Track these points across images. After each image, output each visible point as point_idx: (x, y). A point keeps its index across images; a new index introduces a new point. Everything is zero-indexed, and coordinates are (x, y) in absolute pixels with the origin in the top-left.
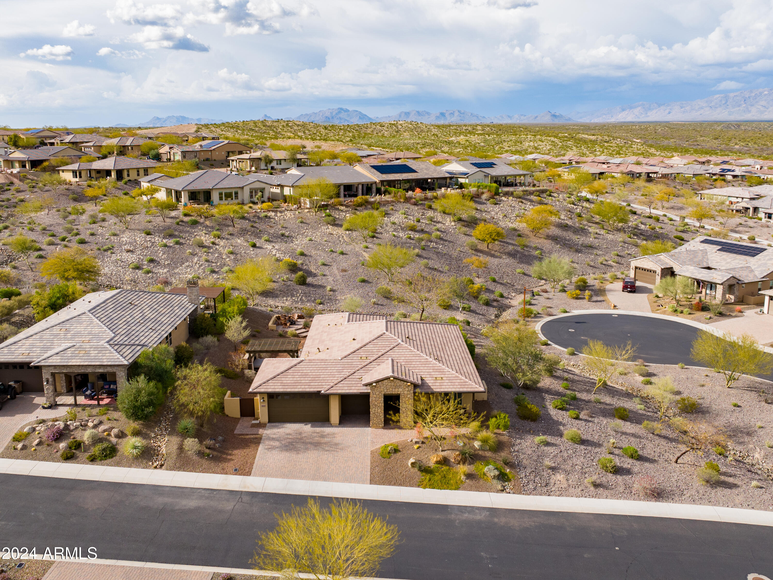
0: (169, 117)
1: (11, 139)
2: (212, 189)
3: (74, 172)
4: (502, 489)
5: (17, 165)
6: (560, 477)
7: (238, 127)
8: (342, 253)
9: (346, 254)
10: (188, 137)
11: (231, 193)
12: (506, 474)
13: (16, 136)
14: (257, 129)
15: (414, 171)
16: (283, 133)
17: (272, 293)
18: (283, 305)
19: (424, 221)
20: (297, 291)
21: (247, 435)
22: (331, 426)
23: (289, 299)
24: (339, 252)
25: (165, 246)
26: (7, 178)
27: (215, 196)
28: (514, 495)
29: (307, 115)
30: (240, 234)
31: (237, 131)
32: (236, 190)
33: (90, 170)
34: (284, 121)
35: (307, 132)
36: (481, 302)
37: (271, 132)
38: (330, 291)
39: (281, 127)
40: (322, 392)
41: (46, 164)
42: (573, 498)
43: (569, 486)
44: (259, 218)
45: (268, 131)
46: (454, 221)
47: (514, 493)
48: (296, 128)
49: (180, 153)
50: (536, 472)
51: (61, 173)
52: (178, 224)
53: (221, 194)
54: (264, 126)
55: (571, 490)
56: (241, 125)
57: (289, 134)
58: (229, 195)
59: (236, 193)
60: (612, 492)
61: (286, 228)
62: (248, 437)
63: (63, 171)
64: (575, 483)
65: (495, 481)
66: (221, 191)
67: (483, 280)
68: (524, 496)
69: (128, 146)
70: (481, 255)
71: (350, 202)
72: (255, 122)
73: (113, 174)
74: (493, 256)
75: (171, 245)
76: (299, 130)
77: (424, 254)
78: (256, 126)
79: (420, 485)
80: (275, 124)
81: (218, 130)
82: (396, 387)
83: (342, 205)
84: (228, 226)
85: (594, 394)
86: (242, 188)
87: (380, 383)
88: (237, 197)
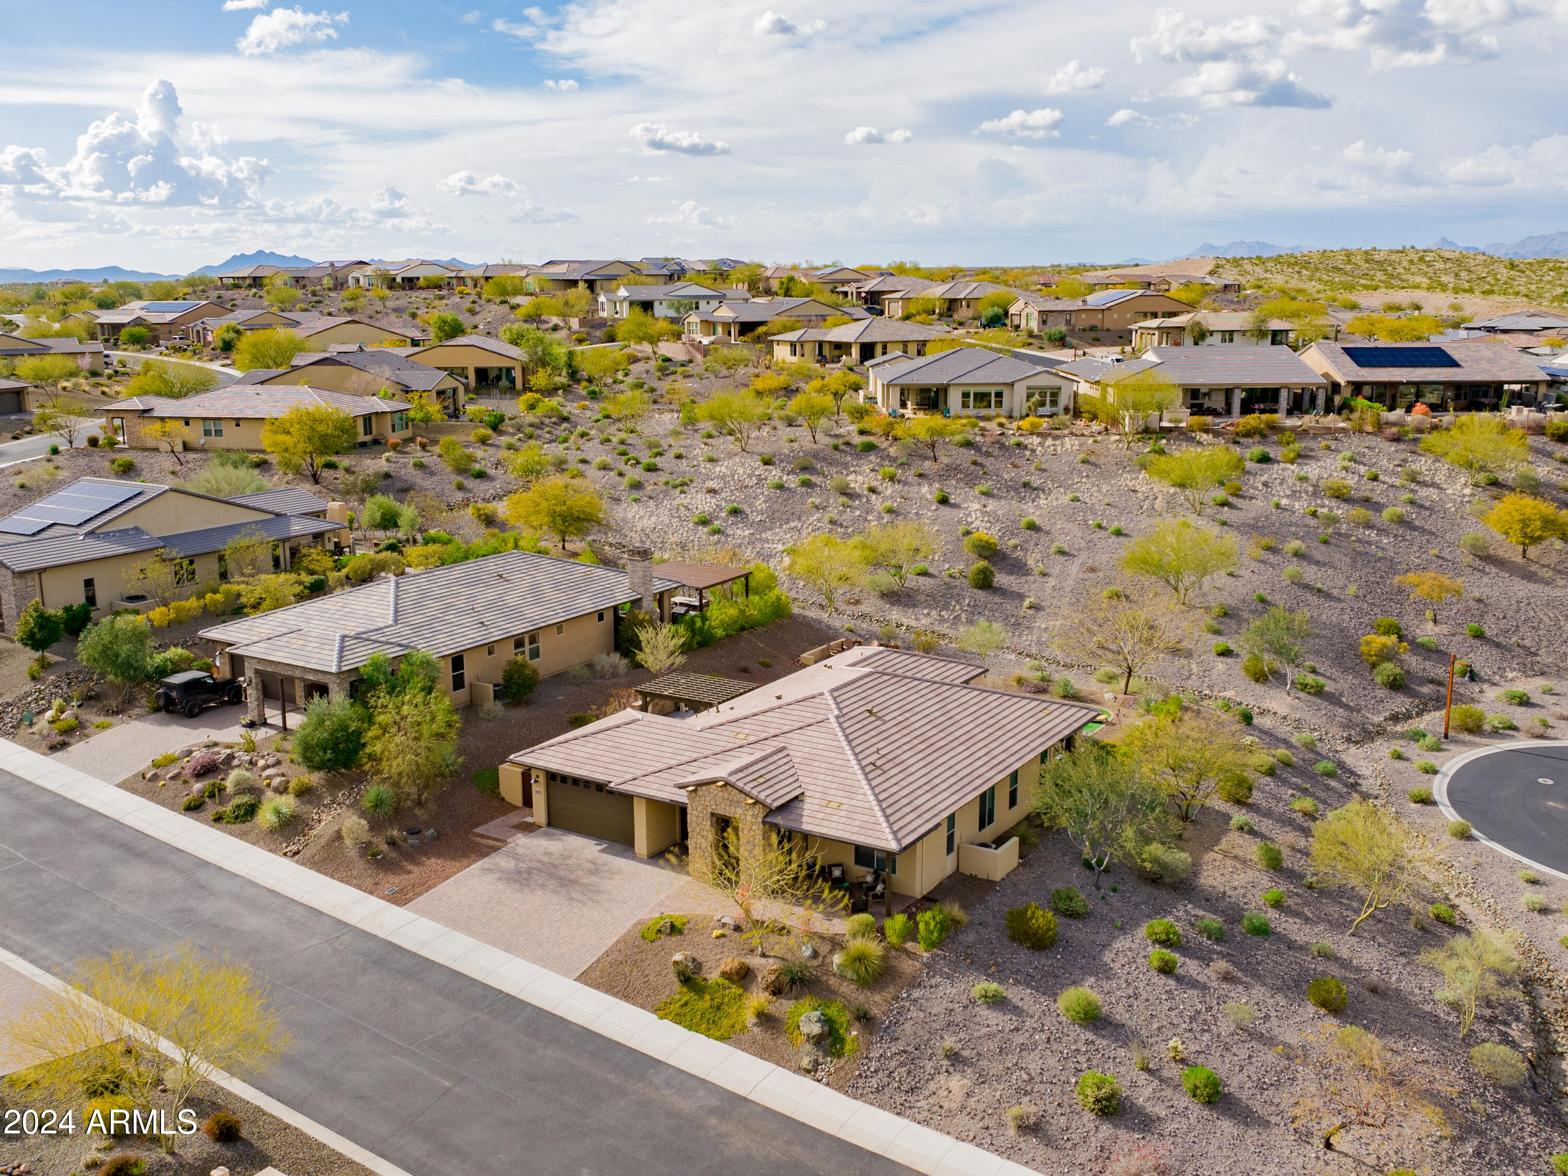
0: (1234, 244)
1: (782, 283)
2: (948, 385)
3: (793, 345)
4: (810, 1067)
5: (720, 329)
6: (957, 1083)
7: (1306, 264)
8: (1118, 533)
9: (1126, 535)
10: (1169, 284)
11: (989, 395)
12: (842, 1041)
13: (791, 279)
14: (1348, 268)
15: (1454, 364)
16: (1405, 277)
17: (910, 596)
18: (913, 623)
19: (1387, 479)
20: (959, 599)
21: (489, 838)
22: (634, 857)
23: (934, 613)
24: (1111, 529)
25: (781, 487)
26: (688, 352)
27: (954, 399)
28: (827, 1088)
29: (1542, 237)
30: (940, 476)
31: (1299, 273)
32: (999, 389)
33: (821, 344)
34: (1417, 252)
35: (1463, 274)
36: (1378, 679)
37: (1378, 274)
38: (1030, 608)
39: (1405, 264)
40: (612, 785)
41: (761, 329)
42: (948, 1137)
43: (963, 1107)
44: (1003, 447)
45: (1372, 272)
46: (1476, 485)
47: (828, 1084)
48: (1439, 265)
49: (1036, 315)
50: (911, 1058)
51: (775, 345)
52: (836, 448)
53: (966, 395)
54: (1367, 261)
55: (962, 1121)
56: (1316, 258)
57: (1418, 279)
58: (982, 398)
59: (999, 395)
60: (1054, 1155)
61: (1045, 470)
62: (484, 841)
63: (778, 342)
64: (981, 1107)
65: (808, 1047)
66: (966, 389)
67: (1446, 631)
68: (845, 1097)
69: (961, 300)
70: (1494, 570)
71: (1232, 425)
72: (1349, 254)
73: (855, 352)
74: (1530, 577)
75: (792, 486)
76: (1446, 271)
77: (1320, 553)
78: (1349, 262)
79: (661, 1011)
80: (1393, 257)
81: (1257, 269)
82: (731, 803)
83: (1206, 431)
84: (926, 458)
85: (1353, 935)
86: (1012, 385)
87: (704, 788)
88: (999, 404)
